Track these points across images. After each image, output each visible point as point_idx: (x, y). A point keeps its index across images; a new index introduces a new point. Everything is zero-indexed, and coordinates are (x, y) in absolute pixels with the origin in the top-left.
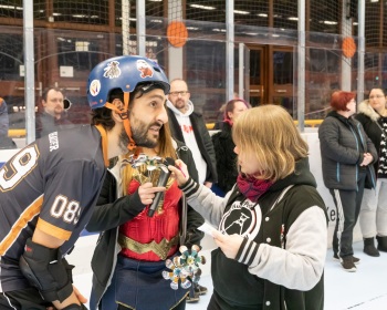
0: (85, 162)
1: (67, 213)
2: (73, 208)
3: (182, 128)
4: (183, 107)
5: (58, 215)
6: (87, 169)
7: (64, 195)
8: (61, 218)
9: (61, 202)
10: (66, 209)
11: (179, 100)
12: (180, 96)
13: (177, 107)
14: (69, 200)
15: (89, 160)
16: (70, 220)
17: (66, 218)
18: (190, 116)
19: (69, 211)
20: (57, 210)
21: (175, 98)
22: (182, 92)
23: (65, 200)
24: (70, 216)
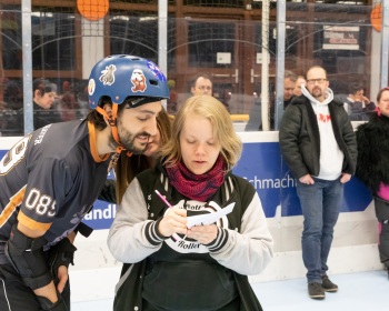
0: (55, 160)
1: (39, 206)
2: (45, 201)
3: (318, 117)
4: (320, 95)
5: (31, 207)
6: (57, 166)
7: (38, 188)
8: (34, 210)
9: (34, 195)
10: (38, 202)
11: (316, 88)
12: (317, 83)
13: (314, 96)
14: (42, 195)
15: (59, 158)
16: (42, 213)
17: (38, 211)
18: (330, 105)
19: (41, 204)
20: (31, 202)
21: (311, 87)
22: (319, 80)
23: (38, 193)
24: (42, 209)
